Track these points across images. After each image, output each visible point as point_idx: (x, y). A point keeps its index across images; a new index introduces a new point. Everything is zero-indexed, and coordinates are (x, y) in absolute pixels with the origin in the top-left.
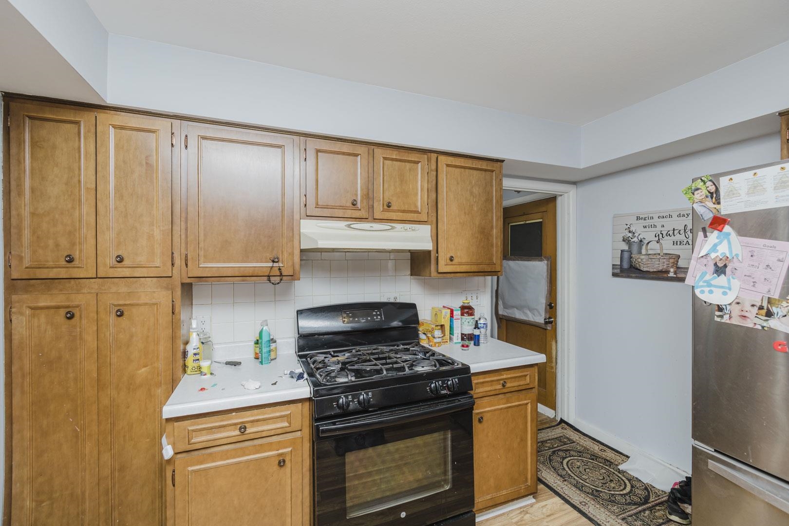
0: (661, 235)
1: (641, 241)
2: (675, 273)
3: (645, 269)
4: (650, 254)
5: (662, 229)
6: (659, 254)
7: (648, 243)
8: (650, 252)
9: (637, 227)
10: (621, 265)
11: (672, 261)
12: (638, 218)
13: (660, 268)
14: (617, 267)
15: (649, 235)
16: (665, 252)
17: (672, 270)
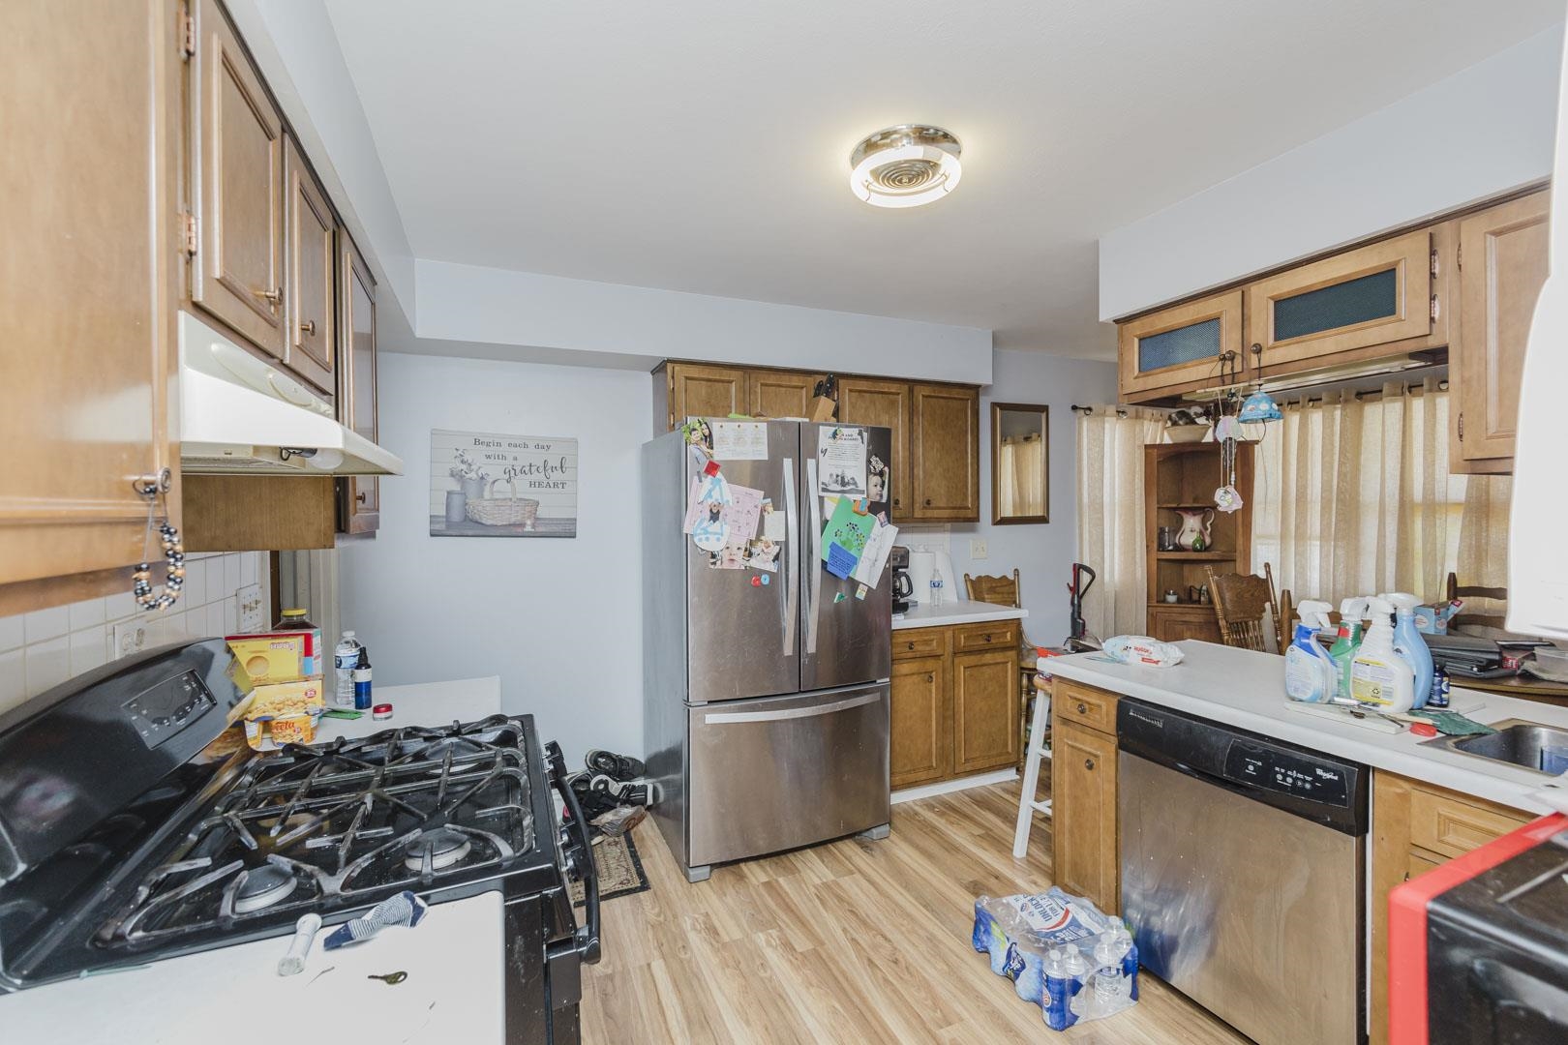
0: (512, 472)
1: (482, 478)
2: (533, 526)
3: (489, 522)
4: (497, 499)
5: (515, 463)
6: (511, 499)
7: (494, 482)
8: (497, 496)
9: (477, 456)
10: (448, 516)
11: (528, 509)
12: (477, 442)
13: (513, 520)
14: (439, 519)
15: (494, 470)
16: (519, 496)
17: (529, 522)
